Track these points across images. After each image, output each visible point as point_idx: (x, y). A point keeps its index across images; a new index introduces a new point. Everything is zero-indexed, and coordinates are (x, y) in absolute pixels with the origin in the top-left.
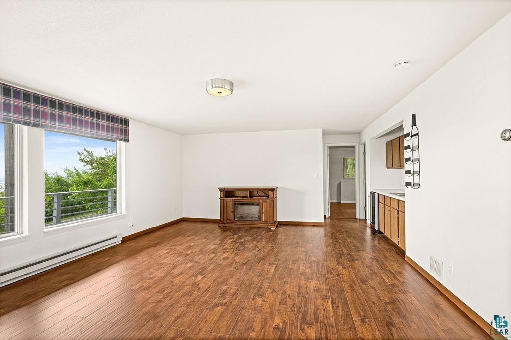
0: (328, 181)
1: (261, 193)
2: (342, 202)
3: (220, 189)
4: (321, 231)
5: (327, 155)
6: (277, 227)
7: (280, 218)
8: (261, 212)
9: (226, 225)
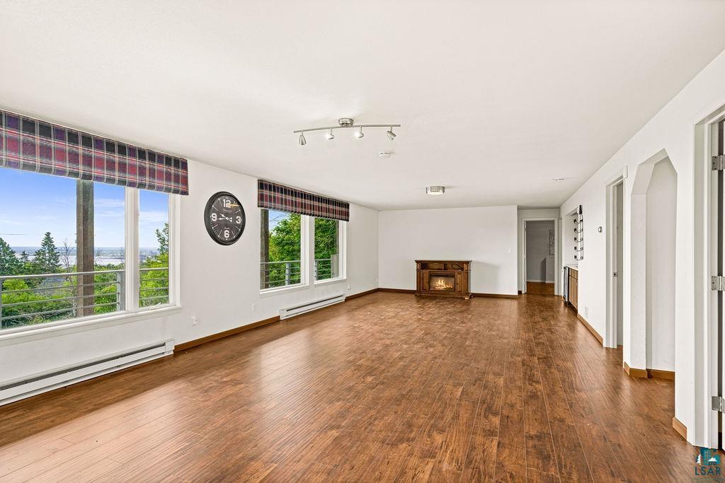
0: (524, 256)
1: (455, 266)
2: (547, 282)
3: (417, 262)
4: (515, 304)
5: (523, 230)
6: (470, 298)
7: (473, 290)
8: (455, 284)
9: (423, 294)
